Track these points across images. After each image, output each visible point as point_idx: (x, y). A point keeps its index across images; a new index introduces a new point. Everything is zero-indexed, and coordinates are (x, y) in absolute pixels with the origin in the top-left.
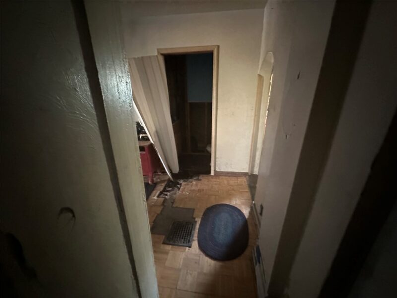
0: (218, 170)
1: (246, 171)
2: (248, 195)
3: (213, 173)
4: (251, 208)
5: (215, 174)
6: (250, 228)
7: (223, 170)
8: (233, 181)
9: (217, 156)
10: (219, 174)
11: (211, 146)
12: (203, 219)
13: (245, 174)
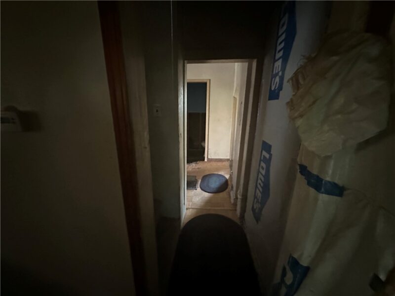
0: (209, 157)
1: (228, 158)
2: (229, 169)
3: (206, 160)
4: (231, 175)
5: (208, 160)
6: (229, 183)
7: (213, 158)
8: (219, 164)
9: (209, 148)
10: (210, 160)
11: (205, 142)
12: (202, 180)
13: (228, 160)
